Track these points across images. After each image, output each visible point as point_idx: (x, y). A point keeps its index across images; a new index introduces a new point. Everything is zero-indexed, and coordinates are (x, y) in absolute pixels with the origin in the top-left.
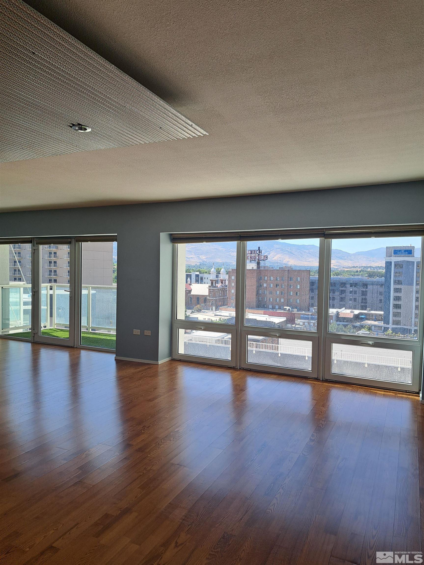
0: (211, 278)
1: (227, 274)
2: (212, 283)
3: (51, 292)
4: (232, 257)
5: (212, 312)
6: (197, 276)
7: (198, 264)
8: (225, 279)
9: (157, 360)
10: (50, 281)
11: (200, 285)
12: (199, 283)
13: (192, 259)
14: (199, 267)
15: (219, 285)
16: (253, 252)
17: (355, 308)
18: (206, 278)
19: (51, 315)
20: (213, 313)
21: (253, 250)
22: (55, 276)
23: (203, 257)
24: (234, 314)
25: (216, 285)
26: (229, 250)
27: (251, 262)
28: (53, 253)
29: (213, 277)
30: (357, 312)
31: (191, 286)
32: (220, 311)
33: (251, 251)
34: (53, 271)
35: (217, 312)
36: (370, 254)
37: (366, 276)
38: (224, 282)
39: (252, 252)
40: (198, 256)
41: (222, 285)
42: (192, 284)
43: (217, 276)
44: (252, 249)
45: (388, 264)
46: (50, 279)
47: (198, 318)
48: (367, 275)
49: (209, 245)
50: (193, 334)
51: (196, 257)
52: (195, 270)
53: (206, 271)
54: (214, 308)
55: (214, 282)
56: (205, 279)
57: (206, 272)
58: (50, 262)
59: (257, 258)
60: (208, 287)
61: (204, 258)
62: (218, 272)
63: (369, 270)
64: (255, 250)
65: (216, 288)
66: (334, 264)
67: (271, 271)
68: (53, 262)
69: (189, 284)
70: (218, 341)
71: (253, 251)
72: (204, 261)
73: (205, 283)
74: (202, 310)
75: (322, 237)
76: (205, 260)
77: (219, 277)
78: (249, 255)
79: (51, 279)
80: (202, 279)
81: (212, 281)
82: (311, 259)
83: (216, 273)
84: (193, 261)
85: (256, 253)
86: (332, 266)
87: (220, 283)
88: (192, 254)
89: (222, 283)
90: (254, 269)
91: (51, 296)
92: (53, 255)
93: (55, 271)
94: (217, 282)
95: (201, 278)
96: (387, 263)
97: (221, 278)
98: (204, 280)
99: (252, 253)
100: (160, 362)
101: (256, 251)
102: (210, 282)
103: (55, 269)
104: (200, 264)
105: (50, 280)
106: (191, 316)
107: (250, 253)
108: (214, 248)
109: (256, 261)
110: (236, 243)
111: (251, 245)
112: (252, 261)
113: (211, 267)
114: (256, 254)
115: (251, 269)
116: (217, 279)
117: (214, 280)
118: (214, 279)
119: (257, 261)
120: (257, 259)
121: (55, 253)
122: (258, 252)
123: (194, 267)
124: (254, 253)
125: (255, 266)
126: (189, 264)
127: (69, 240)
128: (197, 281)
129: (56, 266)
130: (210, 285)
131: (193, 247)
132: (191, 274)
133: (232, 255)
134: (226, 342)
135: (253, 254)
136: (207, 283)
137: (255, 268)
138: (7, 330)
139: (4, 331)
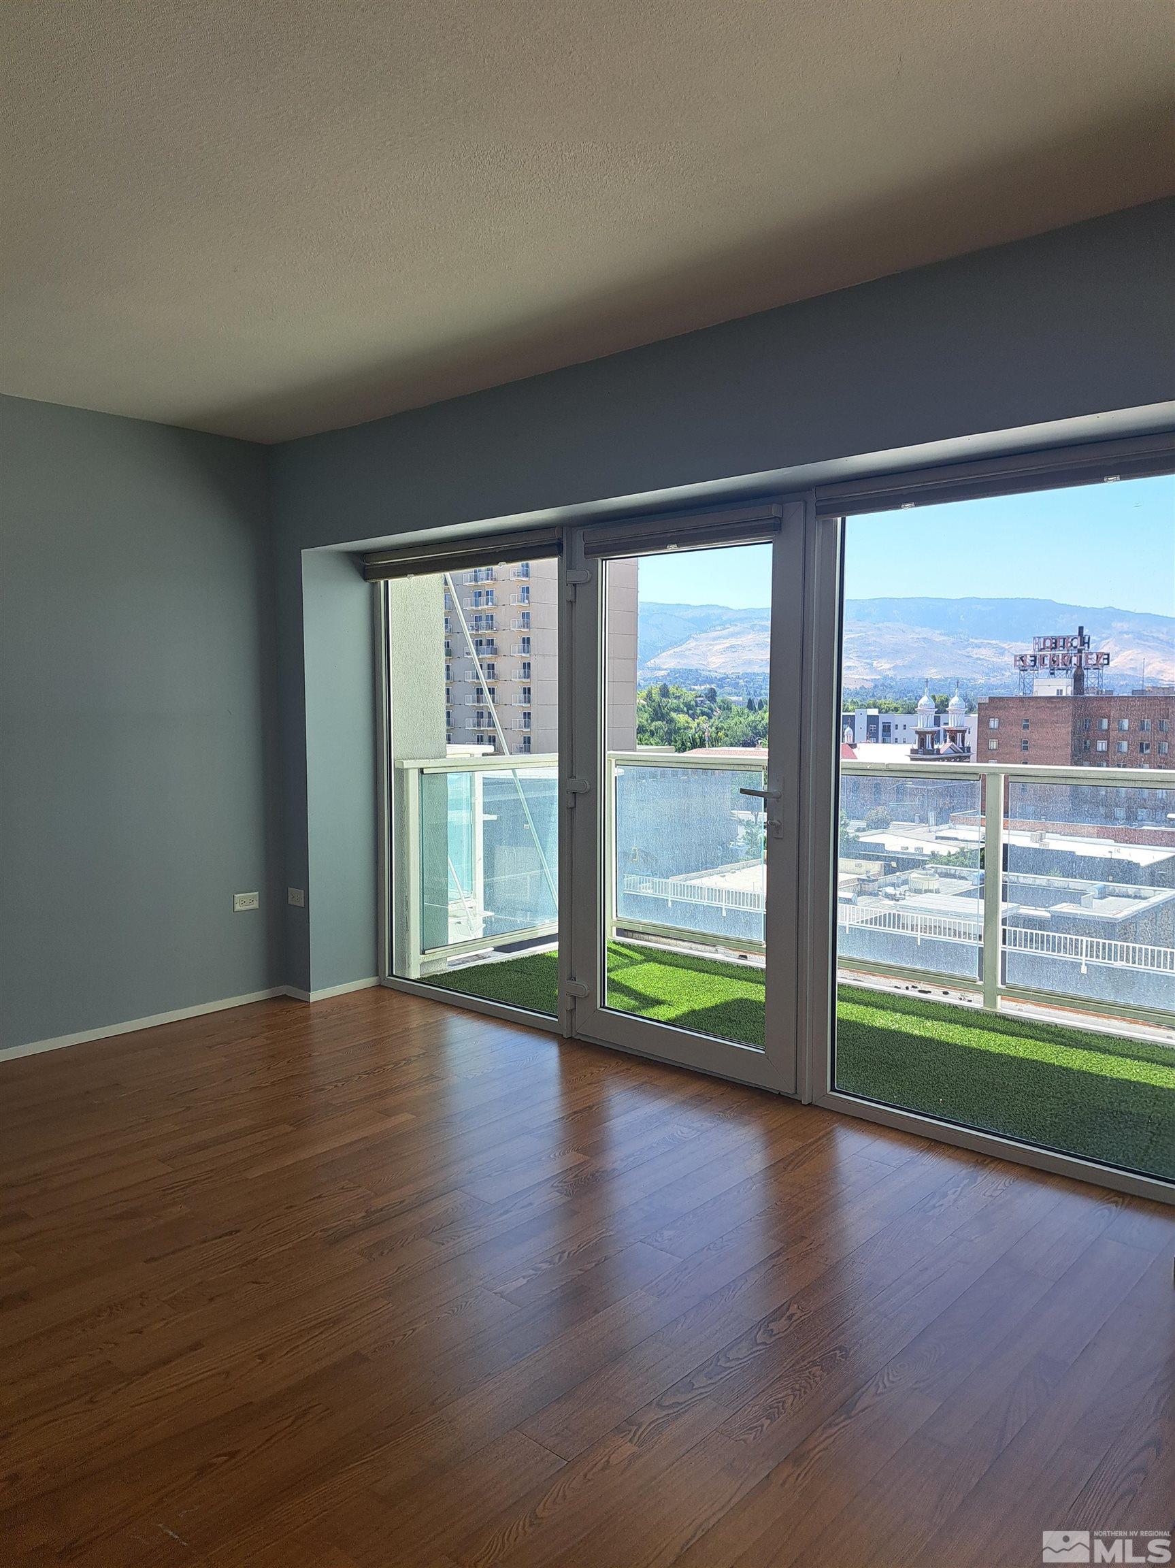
0: (918, 727)
1: (973, 711)
2: (922, 743)
4: (974, 661)
5: (927, 829)
6: (872, 720)
7: (869, 685)
8: (962, 729)
11: (880, 746)
12: (877, 742)
13: (851, 672)
14: (871, 694)
15: (944, 747)
16: (1061, 644)
18: (901, 727)
20: (930, 832)
21: (1059, 638)
23: (885, 666)
25: (936, 747)
26: (966, 643)
27: (1052, 674)
28: (485, 667)
29: (923, 722)
31: (855, 750)
32: (951, 824)
33: (1054, 641)
34: (485, 714)
35: (942, 827)
38: (959, 735)
39: (1055, 643)
40: (868, 663)
41: (952, 745)
42: (858, 745)
43: (937, 722)
44: (1051, 634)
47: (884, 844)
49: (904, 630)
51: (862, 664)
52: (860, 703)
53: (895, 705)
54: (930, 815)
55: (929, 737)
56: (897, 729)
57: (896, 709)
58: (479, 692)
59: (1075, 660)
60: (909, 753)
61: (887, 666)
62: (942, 707)
64: (1069, 637)
65: (933, 754)
69: (850, 745)
71: (1062, 640)
72: (886, 677)
73: (896, 742)
74: (892, 820)
76: (891, 674)
77: (942, 723)
78: (1045, 653)
79: (482, 736)
80: (887, 729)
81: (922, 735)
83: (936, 710)
84: (853, 676)
85: (1069, 644)
87: (948, 740)
88: (851, 656)
89: (953, 739)
90: (1064, 694)
94: (936, 737)
95: (884, 726)
97: (951, 726)
98: (895, 733)
99: (1056, 645)
101: (1070, 640)
102: (917, 736)
104: (876, 686)
106: (861, 840)
107: (1051, 645)
108: (918, 638)
109: (1069, 672)
112: (1056, 672)
113: (917, 693)
114: (1072, 648)
115: (1055, 694)
116: (936, 728)
117: (928, 733)
118: (929, 729)
119: (1073, 671)
120: (1073, 663)
121: (491, 667)
122: (1076, 643)
123: (857, 693)
124: (1063, 647)
125: (1067, 686)
128: (872, 735)
130: (916, 747)
131: (852, 636)
132: (854, 716)
133: (975, 656)
135: (1061, 649)
136: (904, 742)
137: (1068, 691)
138: (438, 953)
139: (427, 958)
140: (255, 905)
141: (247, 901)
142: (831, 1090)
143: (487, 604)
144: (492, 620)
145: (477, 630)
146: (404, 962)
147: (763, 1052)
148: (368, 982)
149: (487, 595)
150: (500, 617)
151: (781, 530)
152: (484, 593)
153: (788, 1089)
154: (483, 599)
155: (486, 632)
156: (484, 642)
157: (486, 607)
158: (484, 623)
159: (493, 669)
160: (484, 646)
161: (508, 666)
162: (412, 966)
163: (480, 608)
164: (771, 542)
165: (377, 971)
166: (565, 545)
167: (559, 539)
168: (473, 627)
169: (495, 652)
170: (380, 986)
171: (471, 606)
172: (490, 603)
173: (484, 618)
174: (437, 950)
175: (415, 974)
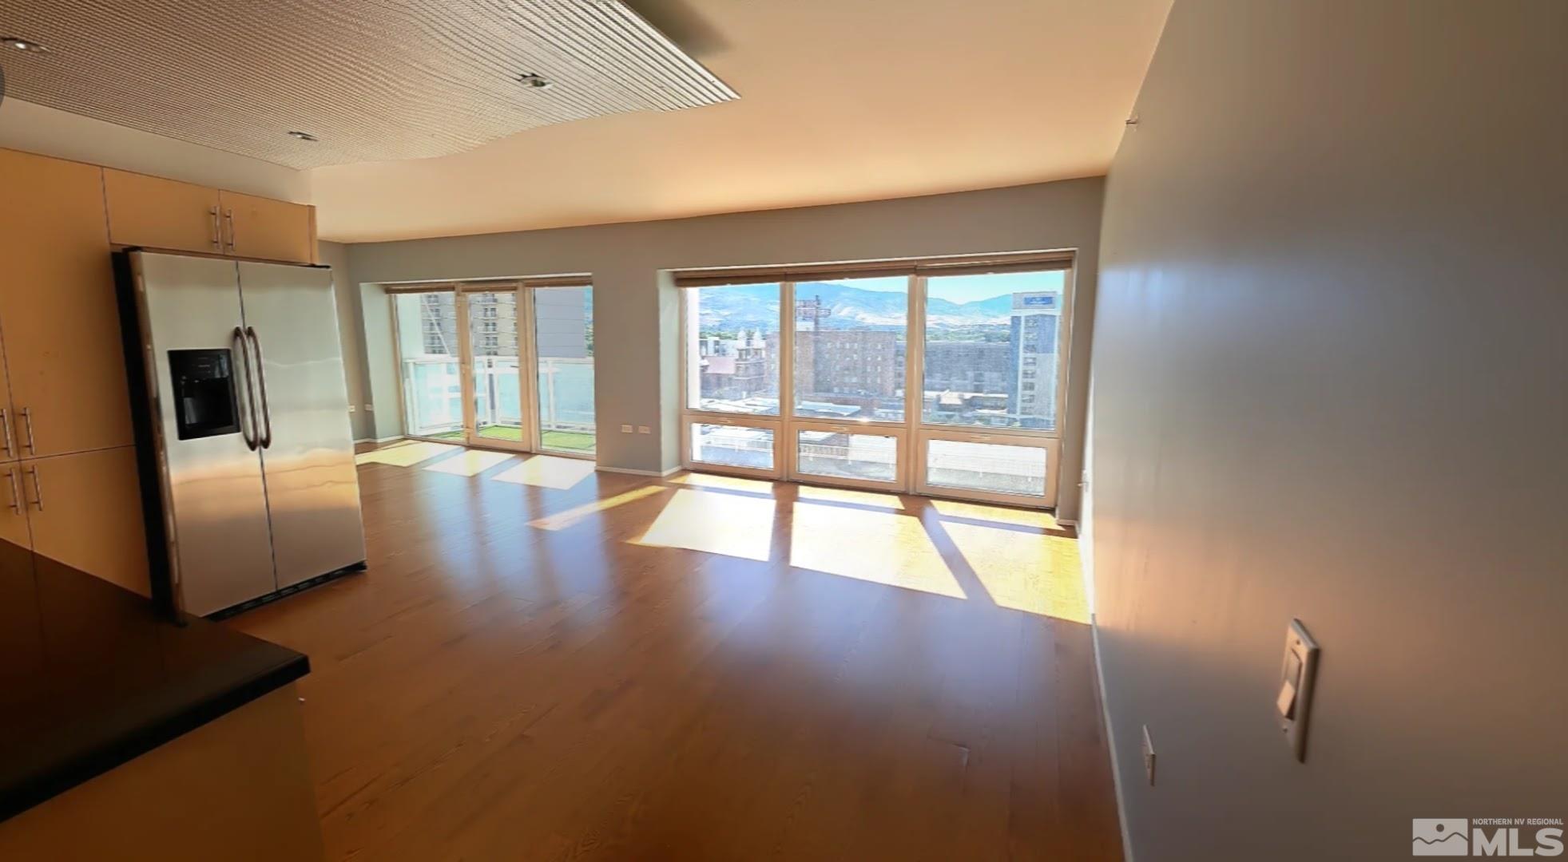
1: (764, 339)
2: (740, 355)
3: (490, 371)
6: (717, 343)
7: (717, 323)
8: (760, 348)
9: (659, 470)
10: (489, 354)
14: (718, 329)
15: (751, 359)
16: (807, 303)
17: (966, 391)
18: (731, 347)
19: (493, 407)
22: (495, 345)
23: (725, 313)
24: (777, 401)
25: (747, 357)
26: (767, 301)
27: (803, 319)
29: (741, 344)
30: (968, 396)
32: (754, 397)
33: (803, 301)
36: (987, 305)
37: (983, 341)
38: (759, 351)
39: (804, 303)
40: (717, 312)
41: (755, 357)
42: (708, 356)
43: (748, 344)
44: (804, 296)
45: (1016, 320)
48: (984, 338)
50: (714, 434)
52: (712, 334)
53: (729, 335)
54: (745, 393)
55: (744, 352)
57: (730, 337)
59: (814, 312)
60: (734, 361)
62: (750, 337)
63: (986, 330)
64: (811, 298)
65: (746, 361)
66: (932, 320)
67: (835, 335)
68: (490, 324)
70: (751, 444)
72: (726, 319)
73: (729, 355)
74: (726, 396)
75: (912, 273)
76: (729, 317)
77: (751, 344)
78: (800, 308)
79: (489, 350)
81: (740, 351)
82: (897, 315)
83: (747, 337)
85: (812, 304)
86: (929, 324)
87: (753, 354)
89: (756, 353)
90: (809, 330)
91: (491, 376)
93: (495, 338)
94: (747, 352)
95: (723, 346)
96: (1013, 318)
97: (755, 347)
98: (728, 350)
100: (665, 473)
102: (738, 354)
103: (495, 334)
104: (721, 324)
105: (487, 352)
106: (709, 405)
107: (802, 304)
108: (743, 297)
109: (812, 318)
110: (777, 284)
111: (802, 289)
112: (805, 318)
113: (738, 329)
114: (813, 306)
115: (804, 330)
116: (747, 347)
117: (744, 350)
118: (744, 348)
119: (814, 318)
120: (813, 314)
122: (815, 303)
123: (712, 328)
125: (810, 326)
126: (704, 323)
127: (514, 285)
128: (717, 351)
129: (496, 330)
130: (737, 358)
132: (707, 341)
134: (765, 445)
135: (807, 306)
136: (733, 355)
137: (811, 329)
170: (405, 438)
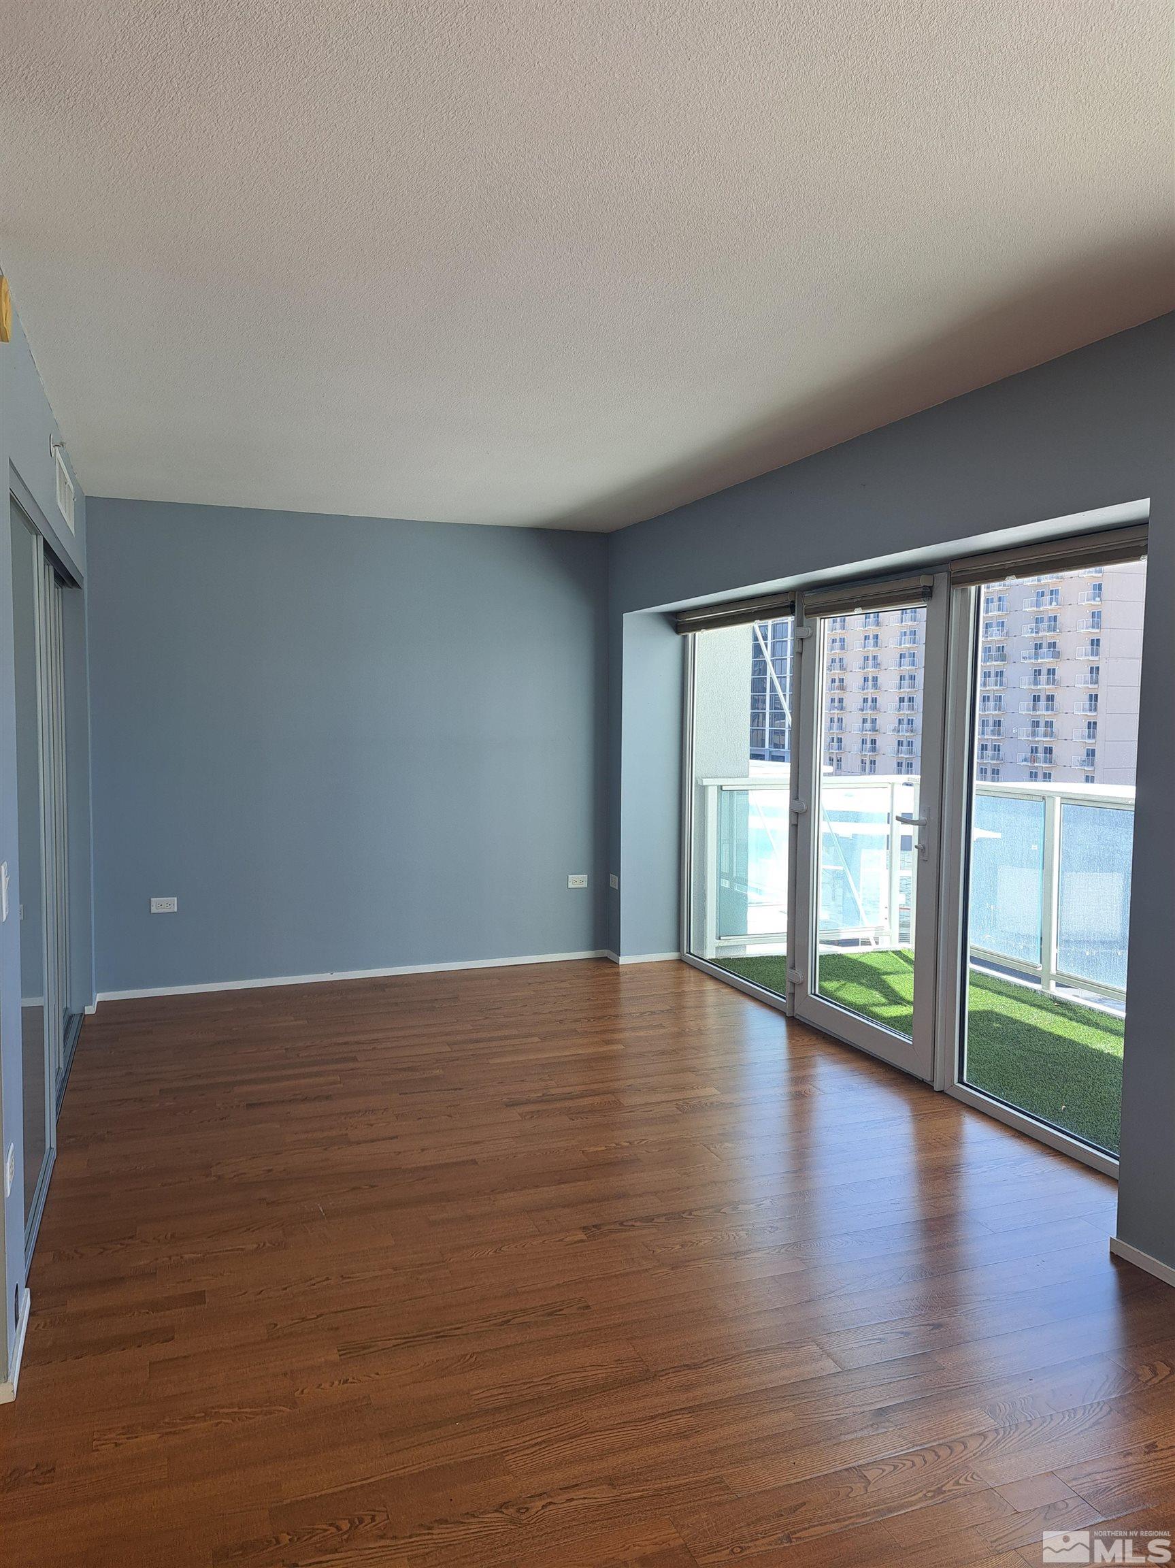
22: (1048, 739)
28: (1044, 672)
34: (1042, 724)
46: (1032, 747)
58: (1036, 699)
68: (1043, 698)
79: (1036, 747)
92: (1044, 677)
93: (1049, 724)
103: (1050, 717)
105: (1032, 750)
121: (1051, 672)
127: (923, 581)
129: (1052, 710)
138: (733, 941)
139: (723, 943)
140: (585, 885)
141: (579, 881)
142: (959, 1082)
143: (1051, 604)
144: (1055, 621)
145: (1037, 632)
146: (702, 943)
147: (911, 1043)
148: (672, 955)
149: (1052, 594)
150: (1065, 618)
151: (931, 597)
152: (1047, 592)
153: (928, 1078)
154: (1047, 598)
155: (1048, 634)
156: (1045, 645)
157: (1049, 608)
158: (1045, 624)
159: (1054, 674)
160: (1045, 650)
161: (1073, 672)
162: (708, 947)
163: (1041, 609)
164: (925, 607)
165: (679, 948)
166: (796, 607)
167: (792, 602)
168: (1032, 629)
169: (1057, 655)
170: (681, 960)
171: (1032, 607)
172: (1054, 603)
173: (1046, 619)
174: (732, 937)
175: (710, 954)
